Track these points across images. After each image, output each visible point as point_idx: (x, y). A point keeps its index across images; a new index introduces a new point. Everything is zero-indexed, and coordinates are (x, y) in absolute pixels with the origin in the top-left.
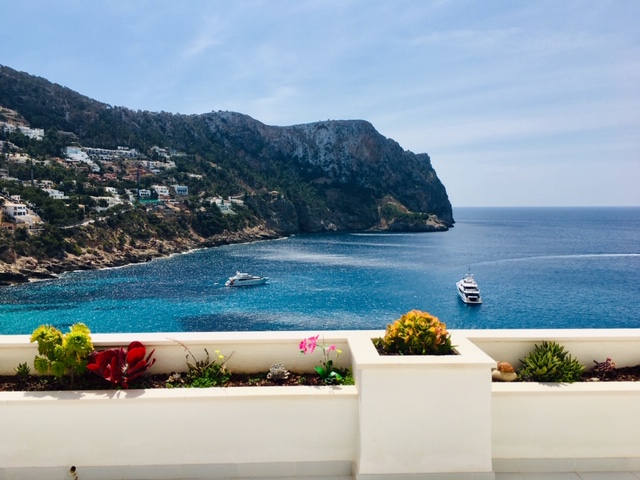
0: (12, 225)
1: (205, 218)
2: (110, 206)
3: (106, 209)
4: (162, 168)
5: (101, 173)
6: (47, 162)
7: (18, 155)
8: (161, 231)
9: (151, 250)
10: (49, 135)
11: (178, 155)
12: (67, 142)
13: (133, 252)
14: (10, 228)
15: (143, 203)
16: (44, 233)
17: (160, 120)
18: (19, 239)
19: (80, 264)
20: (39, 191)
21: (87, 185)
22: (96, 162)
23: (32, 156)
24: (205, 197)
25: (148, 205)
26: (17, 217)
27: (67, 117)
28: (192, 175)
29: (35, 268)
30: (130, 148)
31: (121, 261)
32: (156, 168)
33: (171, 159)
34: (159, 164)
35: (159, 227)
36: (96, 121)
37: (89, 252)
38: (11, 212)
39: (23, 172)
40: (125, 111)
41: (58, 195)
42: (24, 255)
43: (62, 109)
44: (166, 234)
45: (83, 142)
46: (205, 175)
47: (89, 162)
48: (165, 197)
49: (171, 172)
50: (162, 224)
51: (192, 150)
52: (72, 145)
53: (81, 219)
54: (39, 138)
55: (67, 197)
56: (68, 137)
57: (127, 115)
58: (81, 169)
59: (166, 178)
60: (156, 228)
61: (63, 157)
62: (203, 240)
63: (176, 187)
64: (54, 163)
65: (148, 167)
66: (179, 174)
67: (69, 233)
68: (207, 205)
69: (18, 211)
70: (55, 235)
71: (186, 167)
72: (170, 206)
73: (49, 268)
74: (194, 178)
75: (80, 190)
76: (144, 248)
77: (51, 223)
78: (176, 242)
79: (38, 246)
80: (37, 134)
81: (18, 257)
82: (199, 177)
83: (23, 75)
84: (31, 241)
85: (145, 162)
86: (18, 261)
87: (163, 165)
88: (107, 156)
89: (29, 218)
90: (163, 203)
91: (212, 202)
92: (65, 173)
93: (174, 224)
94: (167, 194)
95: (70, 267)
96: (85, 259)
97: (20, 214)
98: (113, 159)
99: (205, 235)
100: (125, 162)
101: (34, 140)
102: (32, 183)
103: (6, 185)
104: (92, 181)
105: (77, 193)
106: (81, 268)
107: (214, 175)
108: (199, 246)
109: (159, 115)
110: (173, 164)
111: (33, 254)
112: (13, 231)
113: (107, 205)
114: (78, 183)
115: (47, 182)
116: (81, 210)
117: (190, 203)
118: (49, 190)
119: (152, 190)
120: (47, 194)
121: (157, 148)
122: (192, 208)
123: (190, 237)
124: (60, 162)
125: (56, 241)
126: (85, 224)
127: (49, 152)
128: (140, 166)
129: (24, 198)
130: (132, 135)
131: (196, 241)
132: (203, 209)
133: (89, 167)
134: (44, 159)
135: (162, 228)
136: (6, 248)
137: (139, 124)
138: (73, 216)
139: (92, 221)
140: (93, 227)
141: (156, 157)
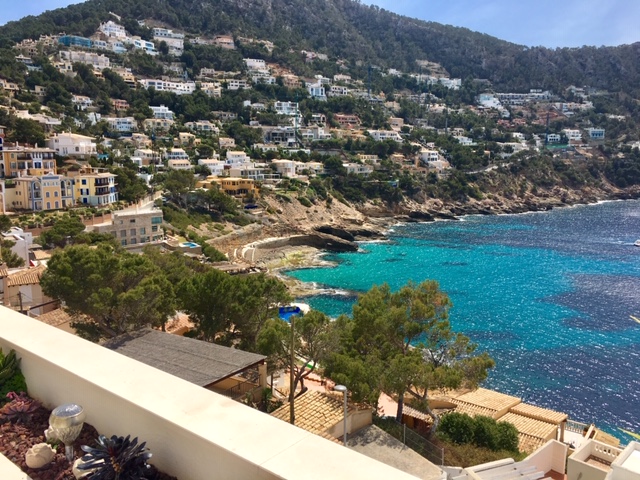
0: (425, 169)
1: (623, 165)
2: (515, 152)
3: (510, 155)
4: (577, 110)
5: (510, 119)
6: (461, 110)
7: (437, 105)
8: (567, 179)
9: (553, 199)
10: (466, 85)
11: (598, 94)
12: (481, 90)
13: (534, 200)
14: (424, 172)
15: (550, 148)
16: (451, 178)
17: (581, 56)
18: (430, 182)
19: (480, 208)
20: (450, 138)
21: (495, 131)
22: (507, 108)
23: (448, 105)
24: (625, 141)
25: (555, 151)
26: (430, 162)
27: (484, 65)
28: (612, 117)
29: (440, 209)
30: (544, 90)
31: (519, 208)
32: (569, 110)
33: (589, 99)
34: (573, 105)
35: (565, 174)
36: (511, 65)
37: (489, 198)
38: (426, 158)
39: (440, 122)
40: (542, 50)
41: (467, 142)
42: (433, 197)
43: (480, 57)
44: (572, 182)
45: (497, 88)
46: (629, 115)
47: (500, 108)
48: (577, 142)
49: (586, 114)
50: (568, 171)
51: (615, 87)
52: (485, 92)
53: (485, 165)
54: (456, 88)
55: (475, 144)
56: (482, 84)
57: (544, 55)
58: (492, 115)
59: (579, 121)
60: (561, 175)
61: (476, 104)
62: (617, 190)
63: (591, 130)
64: (468, 111)
65: (560, 110)
66: (597, 116)
67: (473, 179)
68: (627, 150)
69: (432, 156)
70: (460, 180)
71: (605, 107)
72: (581, 152)
73: (452, 210)
74: (615, 120)
75: (488, 137)
76: (546, 196)
77: (458, 168)
78: (583, 191)
79: (445, 189)
80: (454, 84)
81: (428, 199)
82: (621, 117)
83: (448, 28)
84: (439, 185)
85: (558, 104)
86: (427, 202)
87: (578, 106)
88: (519, 101)
89: (440, 163)
90: (573, 149)
91: (633, 146)
92: (476, 120)
93: (583, 172)
94: (578, 138)
95: (470, 211)
96: (485, 204)
97: (433, 159)
98: (525, 104)
99: (620, 185)
100: (535, 106)
101: (452, 90)
102: (446, 131)
103: (424, 134)
104: (500, 128)
105: (485, 139)
106: (481, 212)
108: (611, 198)
109: (580, 51)
110: (590, 104)
111: (440, 196)
112: (425, 175)
113: (512, 151)
114: (486, 130)
115: (458, 129)
116: (487, 156)
117: (605, 148)
118: (459, 137)
119: (562, 135)
120: (457, 141)
121: (574, 87)
122: (607, 154)
123: (602, 187)
124: (472, 110)
125: (460, 186)
126: (489, 170)
127: (464, 100)
128: (551, 109)
129: (438, 145)
130: (547, 76)
131: (608, 191)
132: (621, 155)
133: (499, 113)
134: (459, 108)
135: (569, 175)
136: (418, 190)
137: (556, 63)
138: (478, 162)
139: (496, 167)
140: (495, 173)
141: (571, 98)
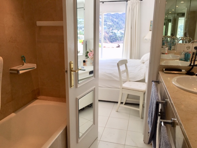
1: (112, 37)
46: (112, 23)
71: (107, 20)
91: (114, 31)
107: (115, 23)
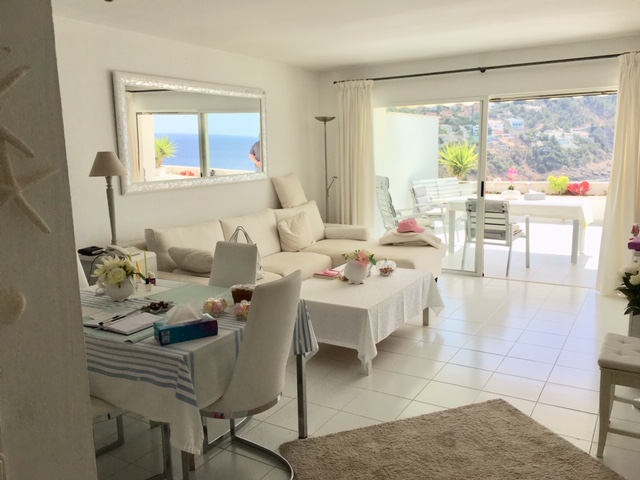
8: (494, 167)
15: (476, 139)
24: (543, 130)
28: (530, 108)
35: (492, 163)
44: (498, 170)
48: (499, 132)
49: (506, 106)
50: (494, 160)
59: (501, 112)
62: (538, 177)
63: (512, 120)
68: (545, 139)
72: (504, 141)
74: (532, 111)
90: (496, 139)
93: (507, 160)
94: (501, 129)
99: (540, 171)
117: (525, 137)
122: (527, 142)
123: (524, 174)
131: (530, 178)
132: (540, 143)
